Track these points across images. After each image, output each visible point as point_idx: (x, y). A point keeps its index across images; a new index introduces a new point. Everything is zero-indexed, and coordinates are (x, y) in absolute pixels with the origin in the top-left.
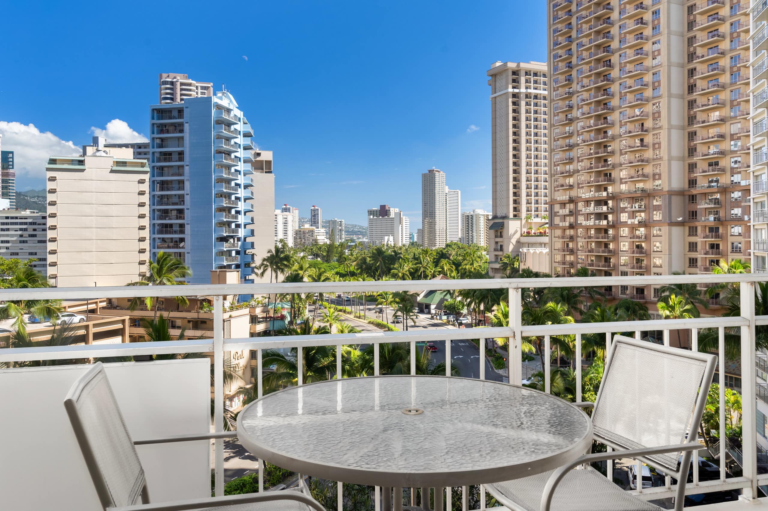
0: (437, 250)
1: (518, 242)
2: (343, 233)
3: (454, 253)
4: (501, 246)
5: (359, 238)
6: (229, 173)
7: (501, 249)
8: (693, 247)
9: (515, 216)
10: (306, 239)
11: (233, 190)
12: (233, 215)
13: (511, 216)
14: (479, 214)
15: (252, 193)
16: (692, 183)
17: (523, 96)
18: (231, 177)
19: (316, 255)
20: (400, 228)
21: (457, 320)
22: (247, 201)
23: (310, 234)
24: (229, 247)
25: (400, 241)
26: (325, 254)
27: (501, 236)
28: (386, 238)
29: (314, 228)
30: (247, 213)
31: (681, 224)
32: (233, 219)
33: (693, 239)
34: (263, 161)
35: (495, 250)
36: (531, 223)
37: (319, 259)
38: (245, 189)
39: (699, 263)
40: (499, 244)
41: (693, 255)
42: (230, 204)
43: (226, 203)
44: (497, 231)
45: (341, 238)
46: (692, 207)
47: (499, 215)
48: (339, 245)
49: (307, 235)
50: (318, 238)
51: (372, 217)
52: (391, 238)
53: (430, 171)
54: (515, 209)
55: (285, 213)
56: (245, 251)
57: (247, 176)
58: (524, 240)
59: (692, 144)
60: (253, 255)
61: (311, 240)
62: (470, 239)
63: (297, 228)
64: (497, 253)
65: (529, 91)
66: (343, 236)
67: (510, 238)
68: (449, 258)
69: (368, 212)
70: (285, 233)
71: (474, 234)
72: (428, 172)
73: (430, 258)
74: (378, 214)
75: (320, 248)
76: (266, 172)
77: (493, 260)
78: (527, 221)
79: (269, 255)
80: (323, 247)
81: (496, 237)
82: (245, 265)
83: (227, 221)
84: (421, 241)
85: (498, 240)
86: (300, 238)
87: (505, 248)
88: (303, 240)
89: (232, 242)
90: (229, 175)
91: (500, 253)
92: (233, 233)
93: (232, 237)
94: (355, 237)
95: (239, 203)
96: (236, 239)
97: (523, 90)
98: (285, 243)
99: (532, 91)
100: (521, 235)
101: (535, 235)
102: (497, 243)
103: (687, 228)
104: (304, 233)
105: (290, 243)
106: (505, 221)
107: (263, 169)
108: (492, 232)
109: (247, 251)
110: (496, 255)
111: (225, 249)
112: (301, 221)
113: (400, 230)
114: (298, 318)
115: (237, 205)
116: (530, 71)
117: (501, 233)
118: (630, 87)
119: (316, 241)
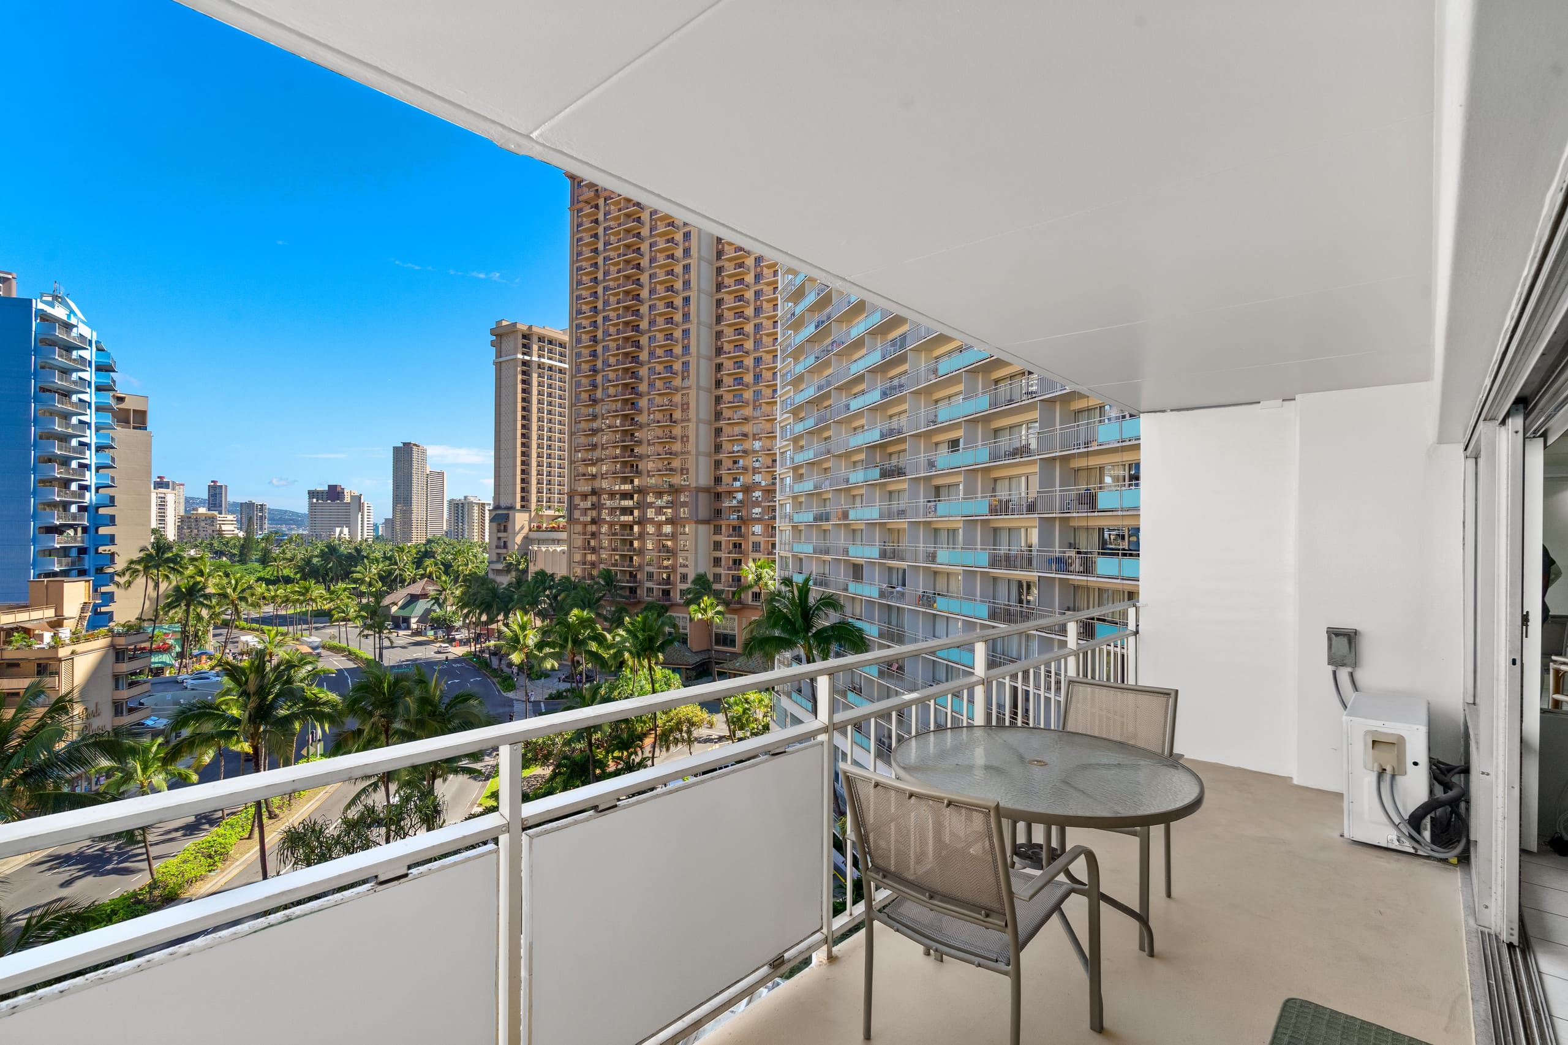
0: (416, 547)
1: (526, 538)
2: (266, 521)
3: (440, 550)
4: (505, 543)
5: (291, 529)
6: (68, 425)
7: (505, 546)
8: (717, 546)
9: (523, 507)
10: (201, 529)
11: (74, 453)
12: (73, 491)
13: (518, 506)
14: (472, 502)
15: (113, 459)
16: (718, 480)
17: (535, 366)
18: (70, 431)
19: (219, 554)
20: (360, 516)
21: (448, 635)
22: (101, 471)
23: (209, 522)
24: (65, 543)
25: (359, 534)
26: (235, 551)
27: (505, 530)
28: (338, 530)
29: (216, 513)
30: (101, 490)
31: (707, 522)
32: (73, 497)
33: (718, 538)
34: (128, 410)
35: (498, 547)
36: (542, 516)
37: (224, 559)
38: (97, 451)
39: (723, 563)
40: (502, 540)
41: (718, 554)
42: (69, 474)
43: (61, 473)
44: (500, 524)
45: (261, 529)
46: (717, 505)
47: (503, 504)
48: (262, 539)
49: (203, 524)
50: (224, 528)
51: (315, 500)
52: (346, 530)
53: (404, 444)
54: (523, 499)
55: (160, 490)
56: (97, 549)
57: (101, 432)
58: (533, 535)
59: (718, 440)
60: (113, 554)
61: (211, 532)
62: (460, 533)
63: (182, 513)
64: (500, 551)
65: (542, 360)
66: (266, 526)
67: (515, 534)
68: (434, 557)
69: (309, 492)
70: (162, 518)
71: (466, 526)
72: (401, 445)
73: (407, 557)
74: (325, 497)
75: (228, 543)
76: (134, 428)
77: (495, 559)
78: (537, 513)
79: (142, 554)
80: (232, 542)
81: (499, 531)
82: (97, 569)
83: (60, 501)
84: (390, 534)
85: (501, 535)
86: (189, 528)
87: (509, 544)
88: (195, 531)
89: (72, 534)
90: (67, 428)
91: (504, 551)
92: (74, 520)
93: (71, 526)
94: (284, 528)
95: (88, 473)
96: (80, 530)
97: (535, 358)
98: (161, 535)
99: (545, 360)
100: (530, 530)
101: (547, 530)
102: (499, 538)
103: (712, 527)
104: (196, 520)
105: (171, 534)
106: (511, 513)
107: (128, 422)
108: (494, 525)
109: (101, 549)
110: (498, 554)
111: (58, 546)
112: (188, 502)
113: (360, 519)
114: (195, 646)
115: (84, 476)
116: (544, 337)
117: (505, 527)
118: (659, 374)
119: (220, 532)
